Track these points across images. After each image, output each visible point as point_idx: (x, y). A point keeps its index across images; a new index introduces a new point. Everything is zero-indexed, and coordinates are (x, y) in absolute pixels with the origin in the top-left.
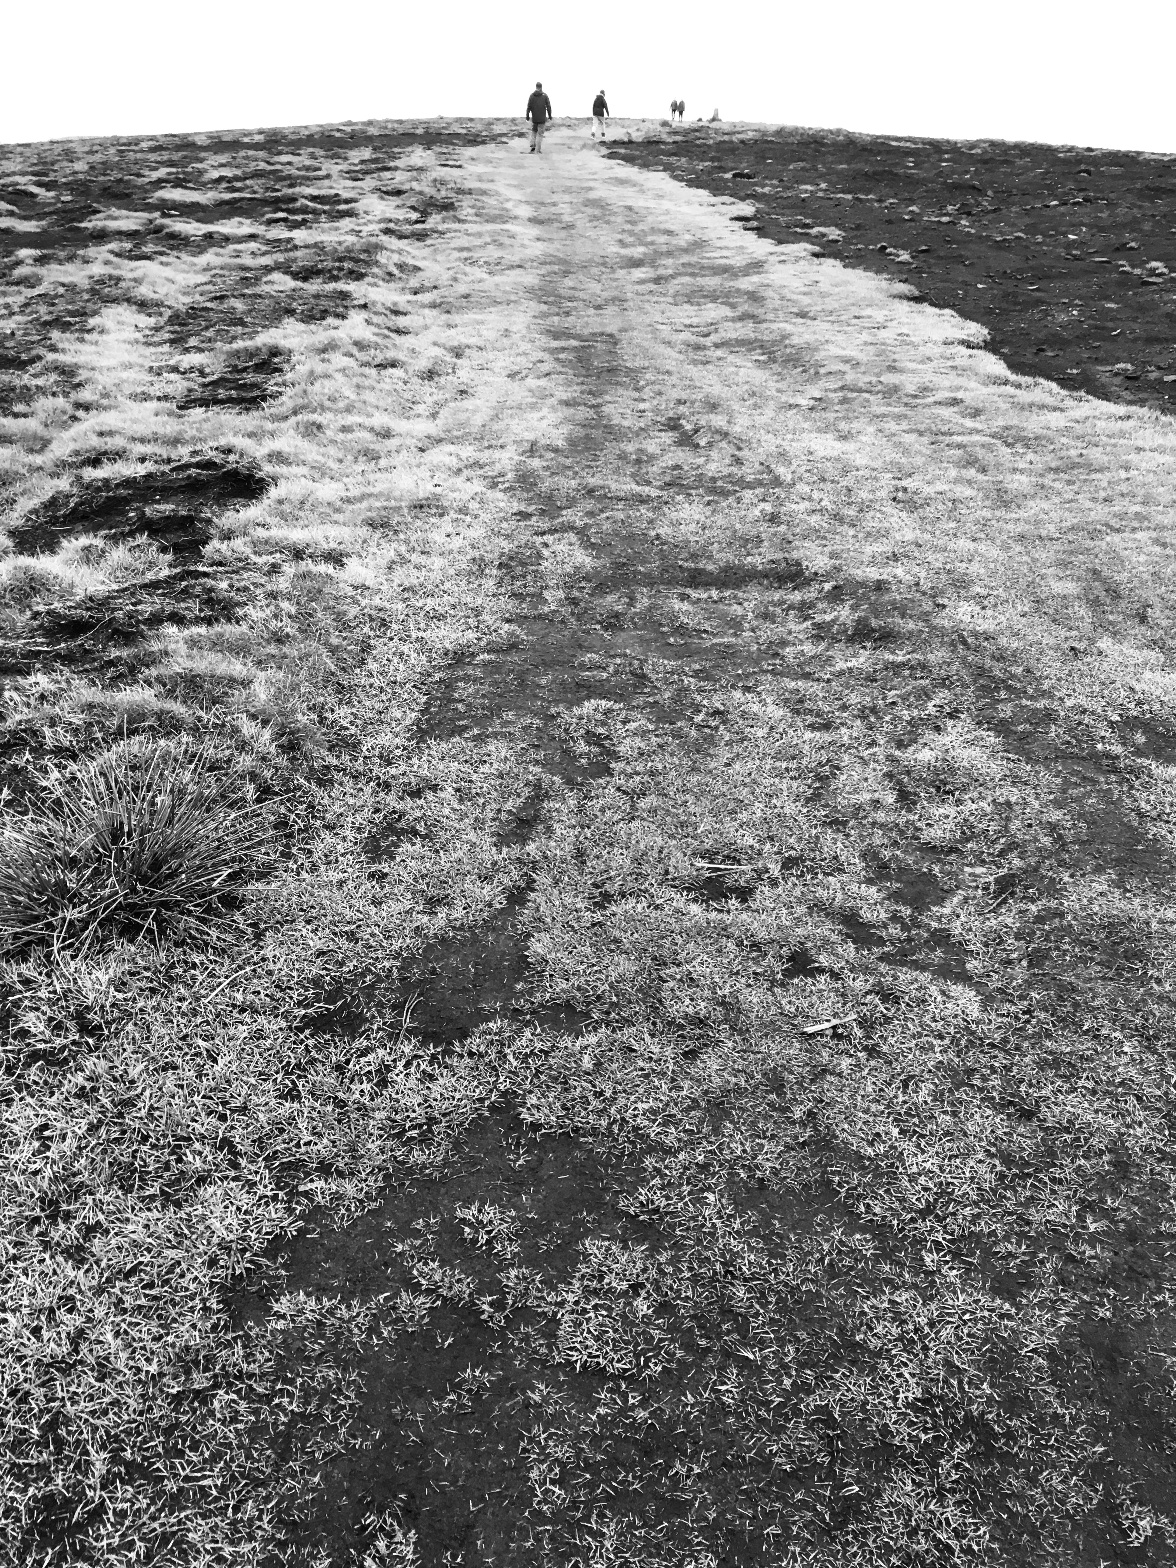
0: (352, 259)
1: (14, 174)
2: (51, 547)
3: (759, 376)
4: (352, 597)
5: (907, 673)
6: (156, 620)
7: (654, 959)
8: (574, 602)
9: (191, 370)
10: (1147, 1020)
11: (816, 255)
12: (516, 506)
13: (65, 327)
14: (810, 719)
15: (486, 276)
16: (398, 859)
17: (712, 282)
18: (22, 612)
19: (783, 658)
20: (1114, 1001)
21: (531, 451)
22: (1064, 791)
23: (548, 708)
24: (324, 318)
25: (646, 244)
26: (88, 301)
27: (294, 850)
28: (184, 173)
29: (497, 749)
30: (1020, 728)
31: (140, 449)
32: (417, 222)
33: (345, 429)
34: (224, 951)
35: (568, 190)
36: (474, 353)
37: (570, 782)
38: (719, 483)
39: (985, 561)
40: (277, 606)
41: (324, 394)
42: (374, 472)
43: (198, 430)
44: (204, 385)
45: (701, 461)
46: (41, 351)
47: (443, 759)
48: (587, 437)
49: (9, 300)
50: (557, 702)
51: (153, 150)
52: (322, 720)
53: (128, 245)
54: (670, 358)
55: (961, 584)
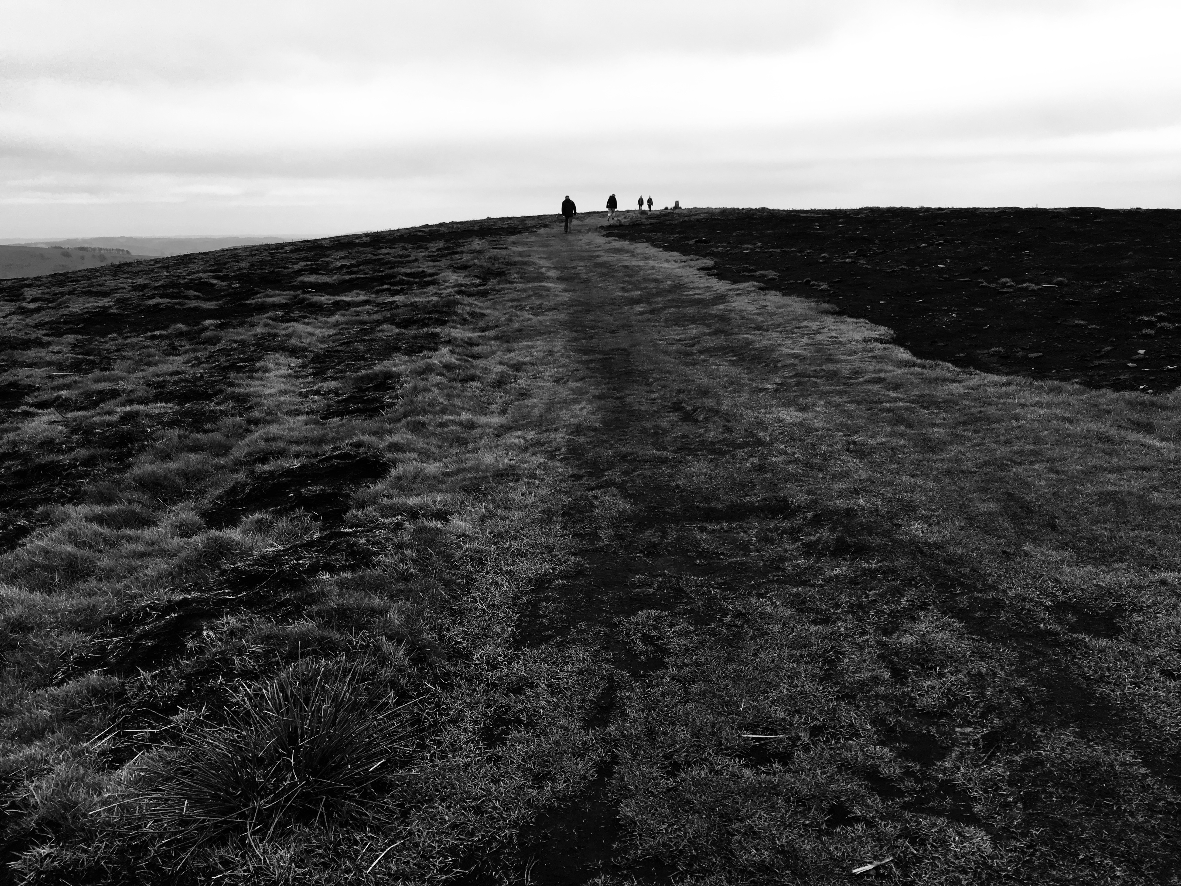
0: (437, 312)
1: (198, 272)
2: (233, 522)
3: (734, 371)
4: (456, 544)
5: (880, 576)
6: (314, 570)
7: (721, 816)
8: (621, 537)
9: (329, 392)
10: (1130, 847)
11: (761, 289)
12: (571, 471)
13: (239, 370)
14: (812, 616)
15: (531, 317)
16: (508, 744)
17: (690, 310)
18: (213, 571)
19: (784, 570)
20: (1099, 833)
21: (577, 431)
22: (1022, 663)
23: (611, 618)
24: (421, 352)
25: (641, 289)
26: (255, 351)
27: (427, 742)
28: (316, 264)
29: (576, 652)
30: (977, 615)
31: (295, 448)
32: (480, 285)
33: (442, 425)
34: (379, 828)
35: (582, 259)
36: (529, 368)
37: (635, 675)
38: (717, 446)
39: (923, 490)
40: (403, 554)
41: (425, 402)
42: (464, 453)
43: (336, 432)
44: (338, 402)
45: (702, 431)
46: (223, 386)
47: (535, 662)
48: (617, 419)
49: (199, 354)
50: (618, 614)
51: (292, 251)
52: (441, 637)
53: (280, 313)
54: (670, 363)
55: (910, 508)
